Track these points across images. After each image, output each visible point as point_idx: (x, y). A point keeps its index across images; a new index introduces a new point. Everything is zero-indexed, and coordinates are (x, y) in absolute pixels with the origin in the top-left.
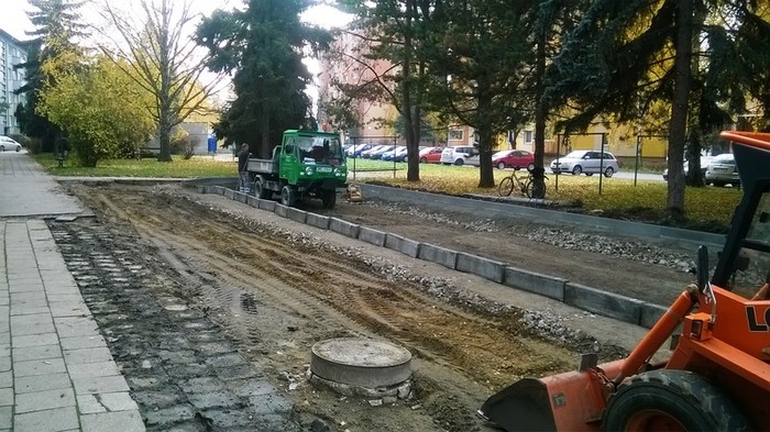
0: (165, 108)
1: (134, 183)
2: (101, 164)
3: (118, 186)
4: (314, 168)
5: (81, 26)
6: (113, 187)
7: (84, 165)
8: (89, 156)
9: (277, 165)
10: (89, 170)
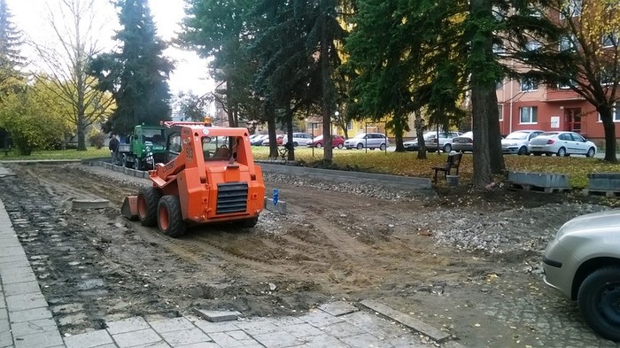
0: (81, 114)
1: (52, 163)
2: (34, 154)
3: (41, 165)
4: (151, 147)
5: (22, 58)
6: (38, 165)
7: (22, 154)
8: (26, 148)
9: (132, 147)
10: (25, 157)
